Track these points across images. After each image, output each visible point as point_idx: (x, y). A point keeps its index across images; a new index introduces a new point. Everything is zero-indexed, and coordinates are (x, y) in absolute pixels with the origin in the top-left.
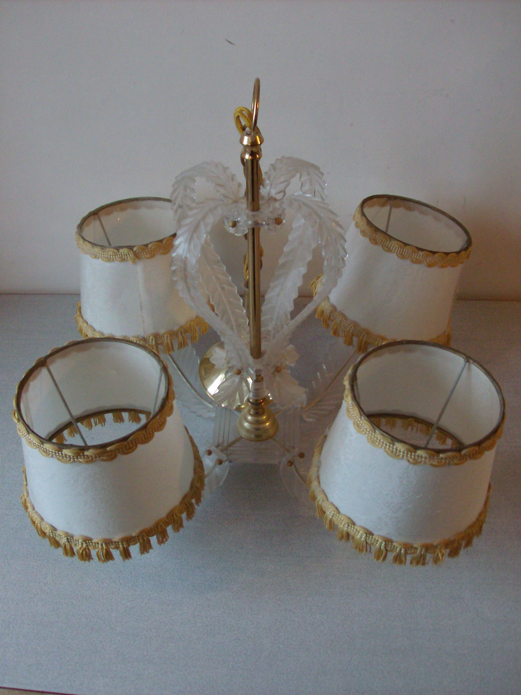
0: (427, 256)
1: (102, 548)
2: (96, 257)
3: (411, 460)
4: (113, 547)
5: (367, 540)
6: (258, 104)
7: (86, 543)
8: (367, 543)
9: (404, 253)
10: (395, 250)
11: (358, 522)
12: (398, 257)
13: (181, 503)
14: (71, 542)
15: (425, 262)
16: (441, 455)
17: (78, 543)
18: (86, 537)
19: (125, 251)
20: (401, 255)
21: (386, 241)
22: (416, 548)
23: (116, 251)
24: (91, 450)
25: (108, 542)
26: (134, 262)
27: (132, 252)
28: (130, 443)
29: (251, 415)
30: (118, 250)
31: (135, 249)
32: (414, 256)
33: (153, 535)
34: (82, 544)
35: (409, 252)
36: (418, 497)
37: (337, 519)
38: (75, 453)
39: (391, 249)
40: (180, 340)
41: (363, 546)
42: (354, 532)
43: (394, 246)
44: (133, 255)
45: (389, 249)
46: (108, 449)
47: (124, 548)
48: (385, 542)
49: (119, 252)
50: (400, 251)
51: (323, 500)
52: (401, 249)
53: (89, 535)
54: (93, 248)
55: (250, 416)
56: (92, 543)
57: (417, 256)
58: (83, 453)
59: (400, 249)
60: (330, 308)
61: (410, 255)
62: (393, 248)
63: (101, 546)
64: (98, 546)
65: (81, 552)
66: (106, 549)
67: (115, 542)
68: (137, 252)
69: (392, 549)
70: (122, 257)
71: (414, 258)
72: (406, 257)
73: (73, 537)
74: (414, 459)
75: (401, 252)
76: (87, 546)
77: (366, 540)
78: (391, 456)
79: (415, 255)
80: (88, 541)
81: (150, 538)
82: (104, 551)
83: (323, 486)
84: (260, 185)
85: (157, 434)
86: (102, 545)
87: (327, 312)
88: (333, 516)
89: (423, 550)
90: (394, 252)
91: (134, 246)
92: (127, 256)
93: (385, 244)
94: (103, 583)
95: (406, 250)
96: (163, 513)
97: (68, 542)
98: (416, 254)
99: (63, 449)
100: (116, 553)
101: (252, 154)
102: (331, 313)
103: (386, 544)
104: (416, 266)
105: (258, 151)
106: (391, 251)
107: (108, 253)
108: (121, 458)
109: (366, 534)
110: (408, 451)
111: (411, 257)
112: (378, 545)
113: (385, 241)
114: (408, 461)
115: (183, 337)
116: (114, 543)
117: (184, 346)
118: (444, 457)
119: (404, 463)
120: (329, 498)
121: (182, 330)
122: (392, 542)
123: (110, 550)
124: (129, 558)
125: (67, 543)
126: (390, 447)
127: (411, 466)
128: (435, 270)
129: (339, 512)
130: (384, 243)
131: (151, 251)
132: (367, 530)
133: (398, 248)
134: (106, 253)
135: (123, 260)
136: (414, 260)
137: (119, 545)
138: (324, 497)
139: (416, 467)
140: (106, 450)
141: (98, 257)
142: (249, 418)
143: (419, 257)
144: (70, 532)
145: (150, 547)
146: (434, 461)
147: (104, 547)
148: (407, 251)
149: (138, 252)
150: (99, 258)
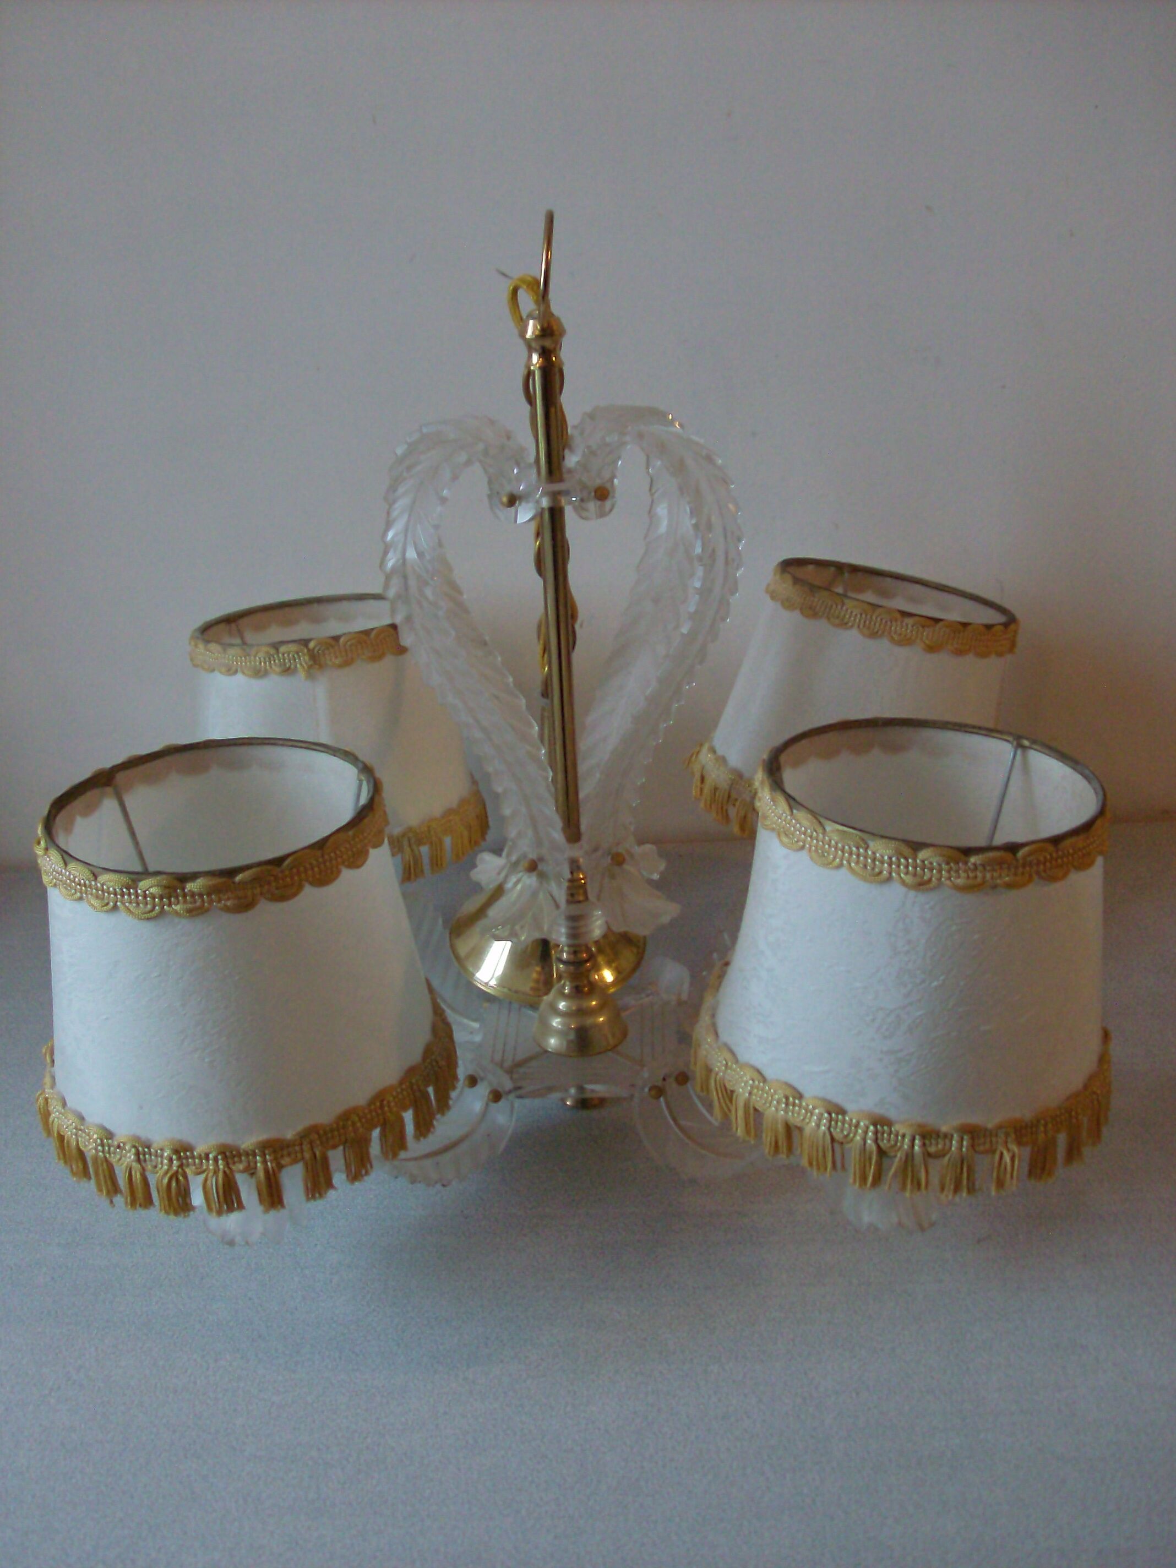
0: (923, 627)
1: (216, 1172)
2: (231, 671)
3: (908, 879)
4: (241, 1167)
5: (832, 1130)
6: (550, 252)
7: (179, 1158)
8: (833, 1139)
9: (873, 623)
10: (855, 620)
11: (811, 1090)
12: (864, 635)
13: (401, 1082)
14: (145, 1161)
15: (918, 641)
16: (973, 859)
17: (162, 1163)
18: (180, 1142)
19: (293, 648)
20: (869, 628)
21: (834, 606)
22: (947, 1137)
23: (272, 651)
24: (202, 878)
25: (229, 1154)
26: (310, 676)
27: (306, 651)
28: (287, 873)
29: (565, 997)
30: (277, 650)
31: (312, 645)
32: (896, 628)
33: (334, 1147)
34: (171, 1160)
35: (884, 621)
36: (935, 983)
37: (761, 1097)
38: (166, 887)
39: (846, 620)
40: (407, 857)
41: (824, 1147)
42: (802, 1118)
43: (852, 612)
44: (307, 658)
45: (842, 620)
46: (239, 878)
47: (266, 1171)
48: (875, 1125)
49: (278, 652)
50: (865, 622)
51: (726, 1065)
52: (866, 615)
53: (187, 1136)
54: (225, 650)
55: (564, 1002)
56: (193, 1157)
57: (902, 627)
58: (183, 889)
59: (864, 616)
60: (730, 776)
61: (888, 628)
62: (850, 617)
63: (213, 1165)
64: (208, 1166)
65: (166, 1181)
66: (225, 1172)
67: (247, 1154)
68: (316, 651)
69: (892, 1143)
70: (285, 664)
71: (895, 633)
72: (880, 632)
73: (149, 1147)
74: (915, 875)
75: (867, 622)
76: (181, 1166)
77: (829, 1128)
78: (864, 879)
79: (897, 625)
80: (185, 1150)
81: (331, 1154)
82: (221, 1175)
83: (724, 1037)
84: (563, 450)
85: (347, 874)
86: (216, 1160)
87: (724, 784)
88: (750, 1093)
89: (965, 1143)
90: (852, 626)
91: (309, 640)
92: (295, 660)
93: (832, 611)
94: (216, 1361)
95: (876, 618)
96: (359, 1096)
97: (139, 1160)
98: (899, 623)
99: (140, 880)
100: (247, 1189)
101: (545, 354)
102: (731, 787)
103: (876, 1133)
104: (903, 652)
105: (555, 349)
106: (846, 624)
107: (255, 657)
108: (267, 911)
109: (830, 1114)
110: (900, 854)
111: (890, 632)
112: (858, 1138)
113: (832, 606)
114: (903, 883)
115: (412, 850)
116: (243, 1158)
117: (416, 876)
118: (978, 862)
119: (896, 892)
120: (739, 1057)
121: (411, 835)
122: (889, 1123)
123: (234, 1177)
124: (279, 1207)
125: (136, 1166)
126: (858, 855)
127: (912, 893)
128: (944, 659)
129: (764, 1080)
130: (830, 610)
131: (346, 651)
132: (829, 1102)
133: (861, 615)
134: (252, 658)
135: (287, 671)
136: (896, 637)
137: (256, 1163)
138: (728, 1056)
139: (922, 898)
140: (234, 883)
141: (234, 669)
142: (562, 1005)
143: (907, 630)
144: (144, 1134)
145: (330, 1185)
146: (959, 877)
147: (221, 1167)
148: (879, 619)
149: (318, 652)
150: (236, 672)
